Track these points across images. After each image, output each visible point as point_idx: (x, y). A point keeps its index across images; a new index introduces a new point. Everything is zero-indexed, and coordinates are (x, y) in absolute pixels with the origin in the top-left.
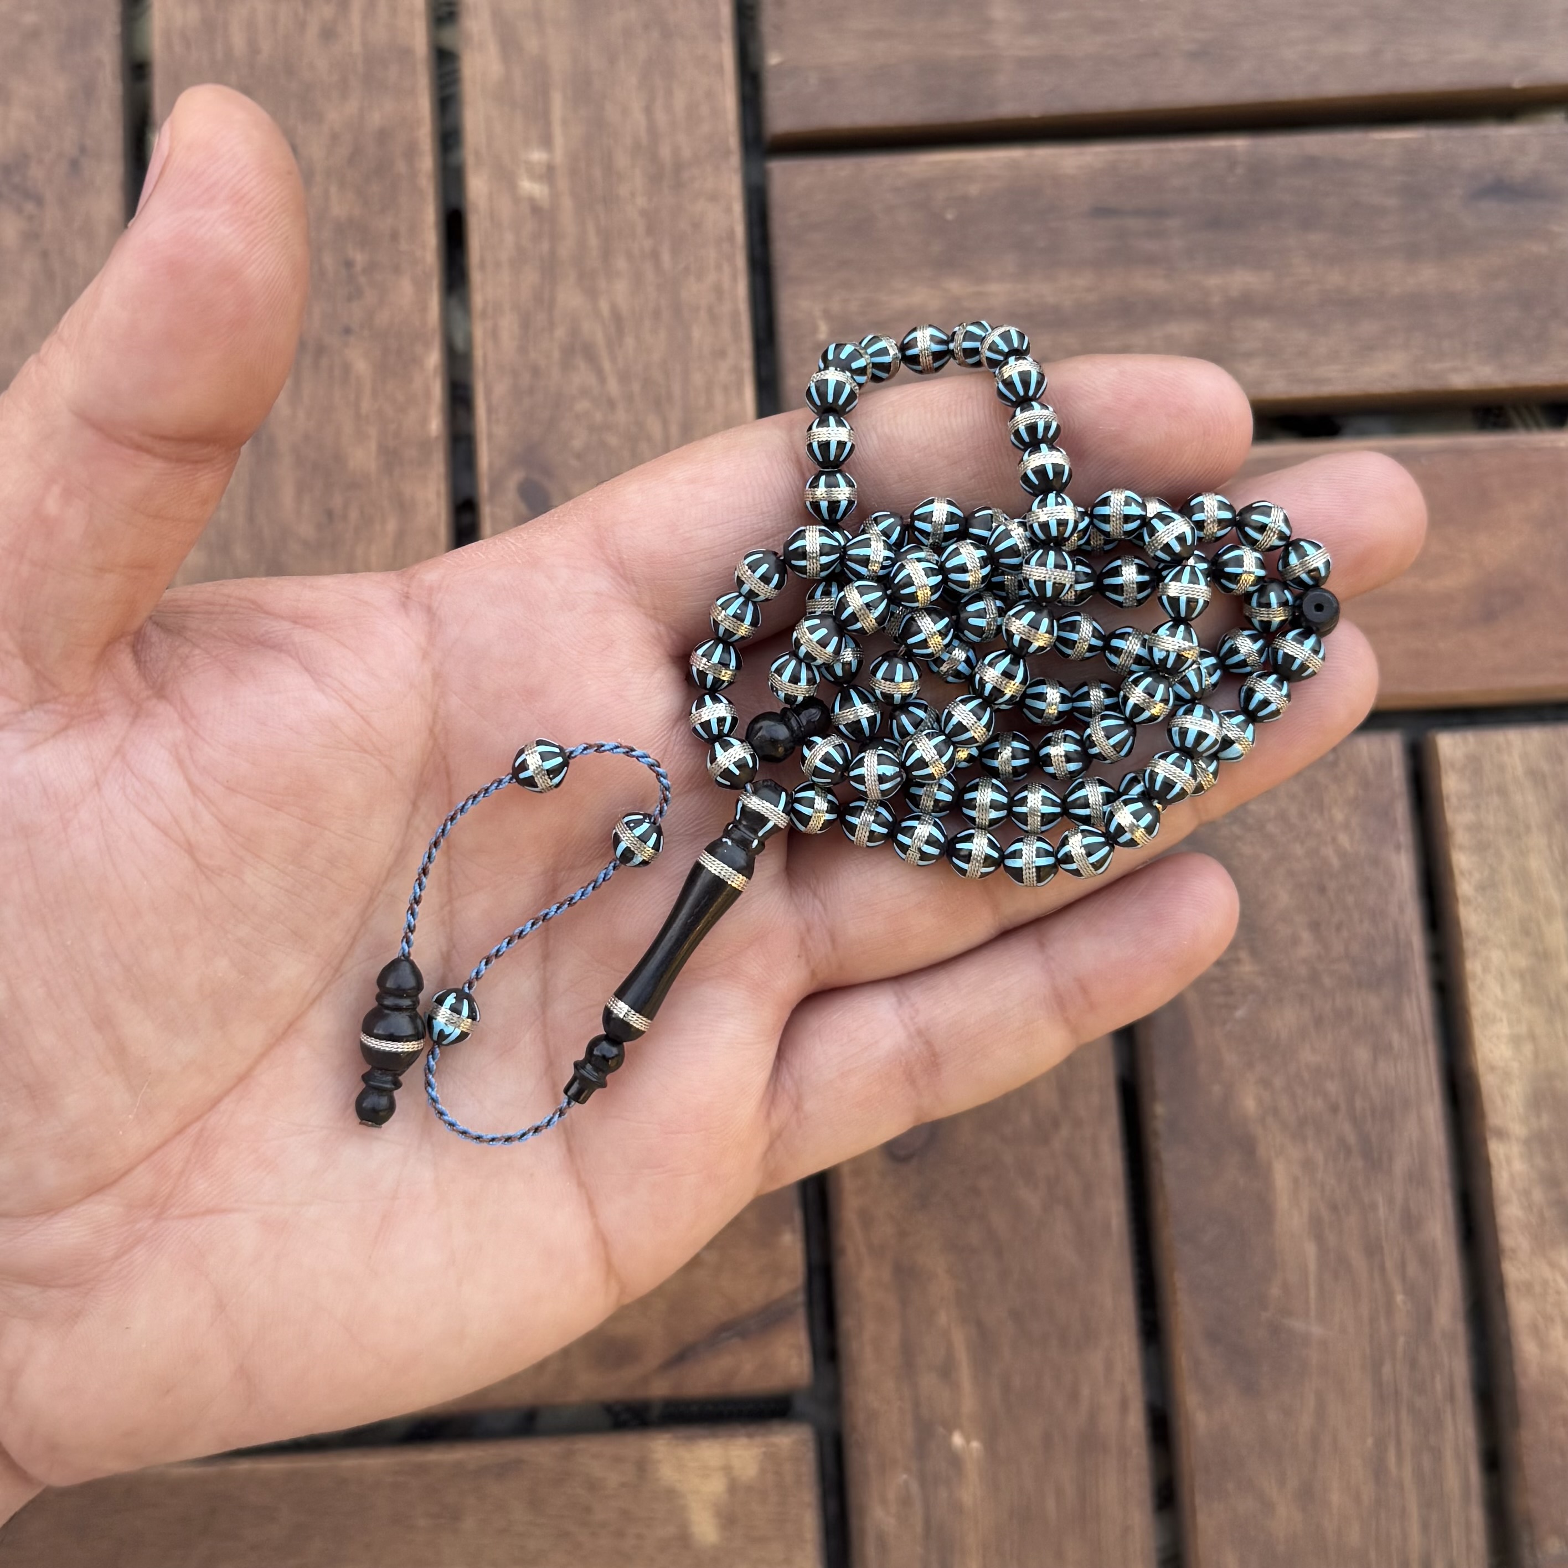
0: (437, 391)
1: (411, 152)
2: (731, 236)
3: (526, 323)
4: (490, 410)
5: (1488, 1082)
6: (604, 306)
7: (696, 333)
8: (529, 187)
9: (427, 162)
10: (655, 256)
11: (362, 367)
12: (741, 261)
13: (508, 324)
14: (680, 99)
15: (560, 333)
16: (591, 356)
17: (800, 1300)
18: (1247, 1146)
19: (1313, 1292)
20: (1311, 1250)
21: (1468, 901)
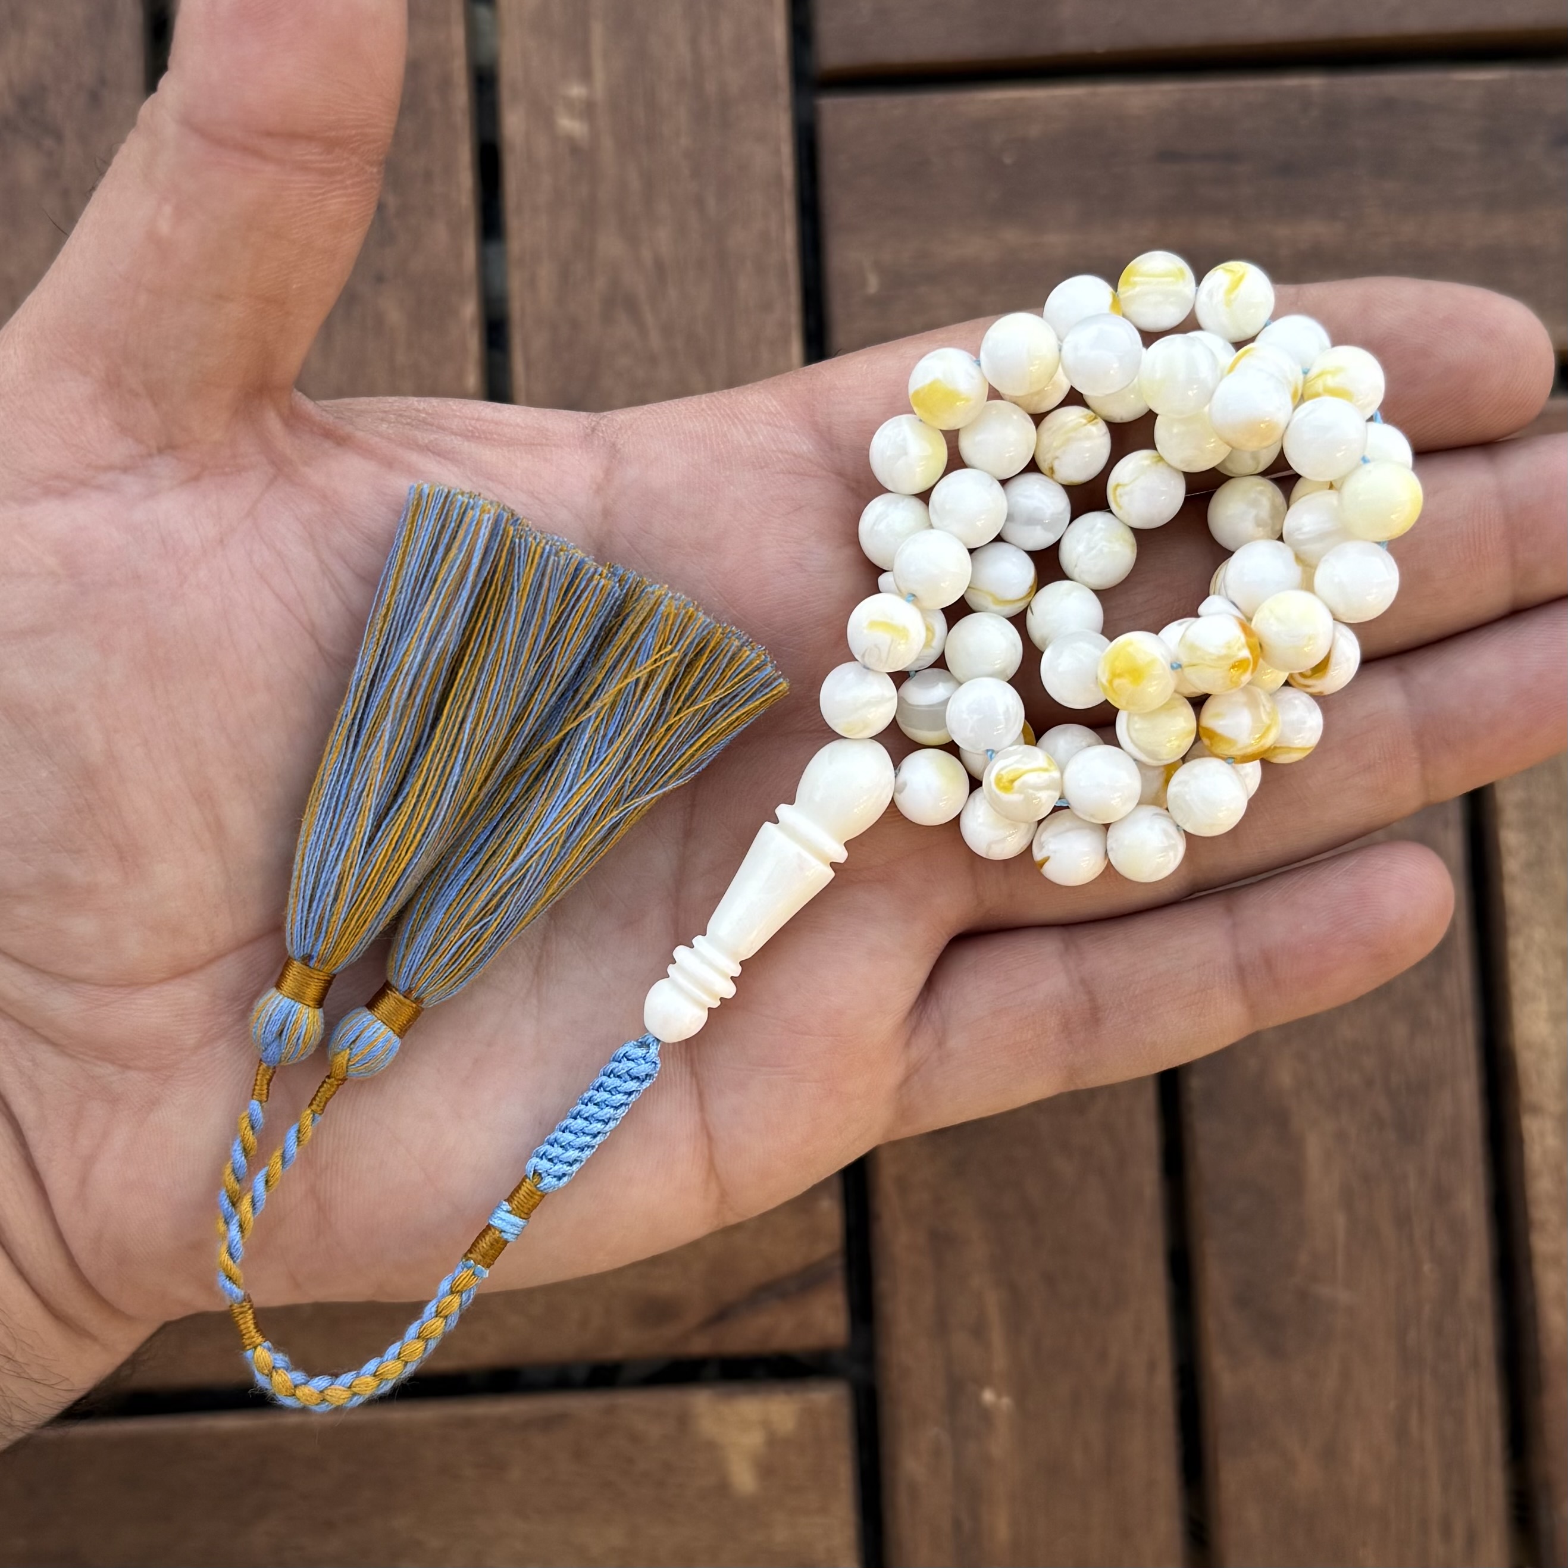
0: (473, 343)
1: (445, 84)
2: (779, 180)
3: (564, 274)
4: (528, 365)
5: (1526, 1059)
6: (646, 255)
7: (744, 284)
8: (570, 125)
9: (461, 97)
10: (699, 202)
11: (395, 316)
12: (789, 207)
13: (546, 273)
14: (727, 30)
15: (601, 283)
16: (631, 306)
17: (838, 1263)
18: (1281, 1119)
19: (1340, 1260)
20: (1340, 1219)
21: (1513, 879)
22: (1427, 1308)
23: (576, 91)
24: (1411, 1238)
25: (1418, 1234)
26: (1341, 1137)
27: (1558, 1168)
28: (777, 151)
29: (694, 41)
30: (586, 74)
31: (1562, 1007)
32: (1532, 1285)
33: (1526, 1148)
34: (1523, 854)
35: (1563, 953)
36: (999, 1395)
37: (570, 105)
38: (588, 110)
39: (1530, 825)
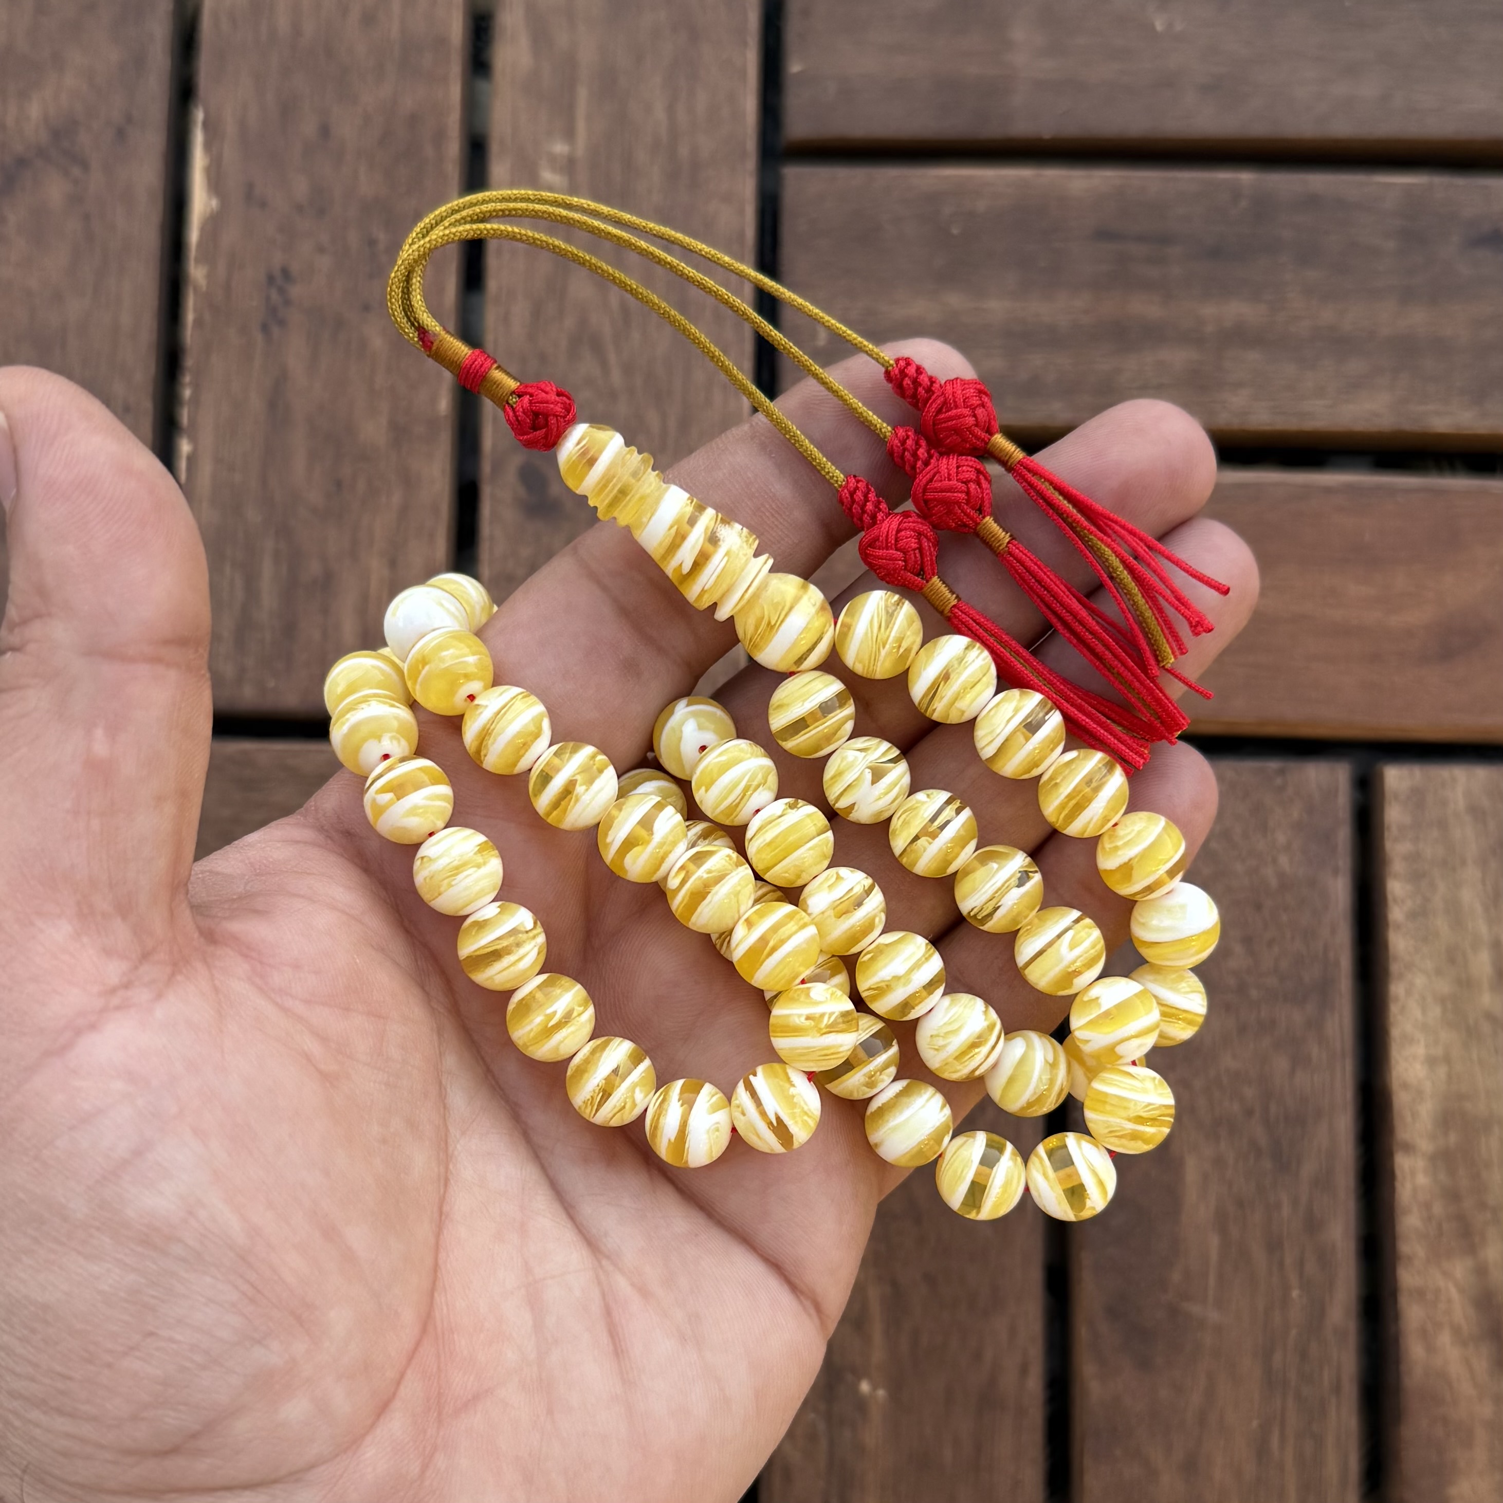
1: (440, 136)
2: (741, 237)
3: (537, 312)
6: (613, 299)
9: (454, 148)
11: (378, 343)
13: (520, 311)
14: (702, 101)
15: (569, 322)
16: (598, 347)
19: (1212, 1280)
20: (1214, 1241)
21: (1398, 927)
22: (1294, 1332)
23: (560, 148)
24: (1281, 1264)
25: (1288, 1261)
26: (1219, 1162)
27: (1427, 1206)
28: (742, 212)
29: (670, 110)
30: (569, 134)
31: (1439, 1051)
32: (1396, 1317)
33: (1398, 1185)
34: (1409, 904)
35: (1442, 1000)
36: (875, 1387)
37: (553, 160)
38: (568, 166)
39: (1416, 877)
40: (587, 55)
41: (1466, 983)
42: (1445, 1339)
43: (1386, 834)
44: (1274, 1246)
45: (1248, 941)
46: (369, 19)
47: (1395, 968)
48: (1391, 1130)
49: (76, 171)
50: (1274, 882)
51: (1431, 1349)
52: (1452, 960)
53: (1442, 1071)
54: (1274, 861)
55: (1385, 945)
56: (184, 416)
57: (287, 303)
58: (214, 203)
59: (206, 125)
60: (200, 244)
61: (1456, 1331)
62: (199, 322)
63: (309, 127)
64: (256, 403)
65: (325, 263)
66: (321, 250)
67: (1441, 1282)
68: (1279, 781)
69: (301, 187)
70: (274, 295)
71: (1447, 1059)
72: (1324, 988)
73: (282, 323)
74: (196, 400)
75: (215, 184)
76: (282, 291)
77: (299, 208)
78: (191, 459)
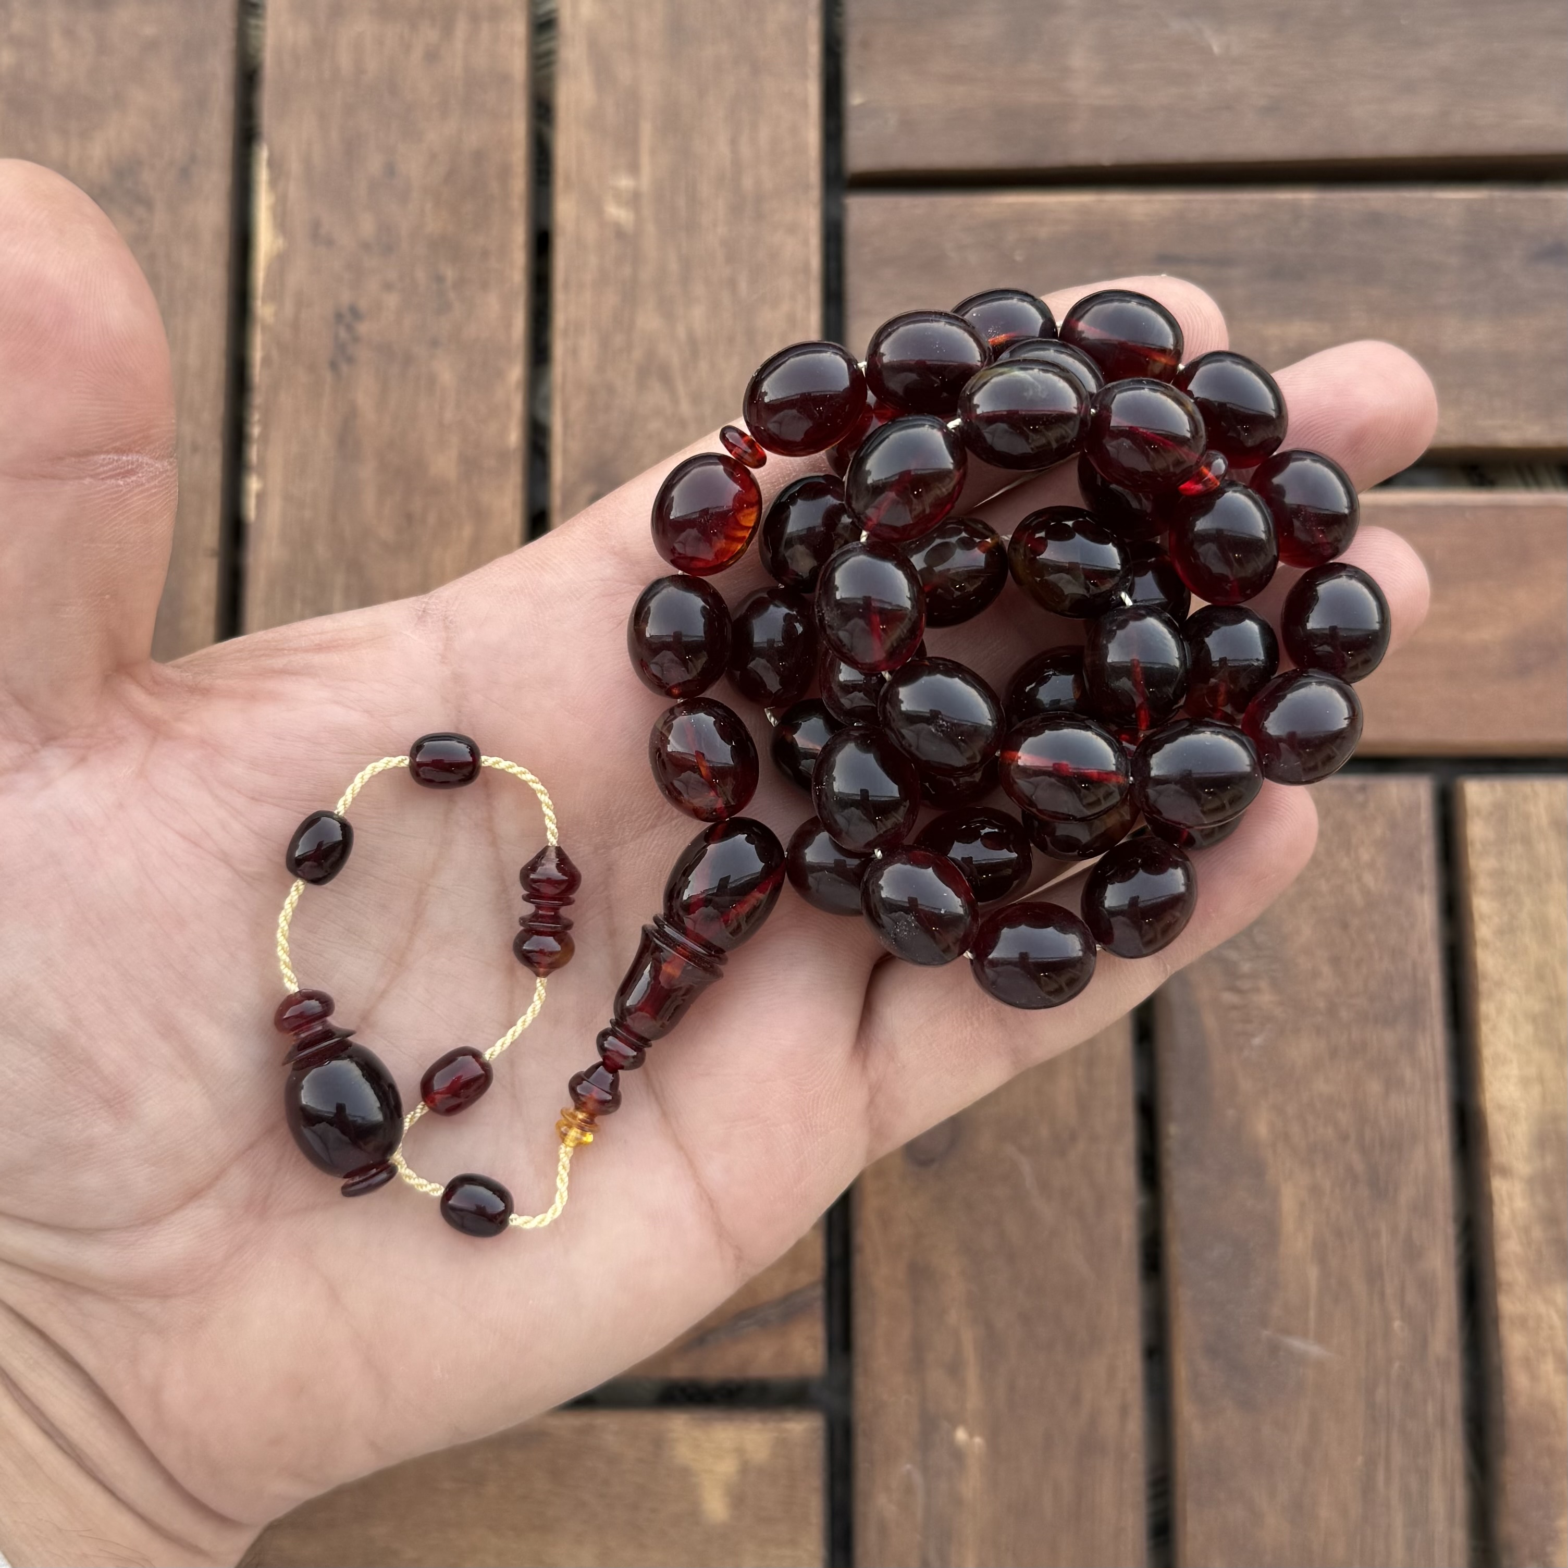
0: (517, 404)
1: (505, 172)
2: (806, 269)
3: (605, 342)
4: (566, 425)
5: (1495, 1121)
6: (681, 330)
8: (617, 213)
9: (519, 184)
10: (732, 284)
11: (447, 378)
12: (815, 292)
13: (588, 345)
14: (765, 134)
15: (638, 354)
16: (666, 378)
17: (819, 1292)
18: (1257, 1169)
19: (1312, 1314)
20: (1313, 1273)
21: (1486, 945)
22: (1397, 1365)
23: (625, 182)
24: (1382, 1295)
25: (1389, 1290)
26: (1315, 1190)
27: (1527, 1230)
28: (806, 243)
29: (734, 142)
30: (634, 168)
31: (1532, 1071)
32: (1499, 1345)
33: (1496, 1209)
34: (1496, 920)
35: (1533, 1019)
36: (971, 1435)
37: (618, 196)
38: (634, 200)
39: (1503, 894)
40: (650, 92)
41: (1555, 1001)
42: (1548, 1367)
43: (1470, 850)
44: (1374, 1275)
45: (1335, 961)
46: (432, 56)
47: (1484, 986)
48: (1487, 1153)
49: (140, 211)
50: (1359, 900)
51: (1534, 1377)
52: (1540, 976)
53: (1536, 1091)
54: (1359, 878)
55: (1474, 964)
56: (253, 453)
57: (356, 339)
58: (280, 243)
59: (271, 164)
60: (265, 285)
61: (1560, 1358)
62: (266, 361)
63: (374, 164)
64: (325, 439)
65: (392, 301)
66: (388, 287)
67: (1542, 1308)
68: (1360, 798)
69: (367, 226)
70: (343, 334)
71: (1541, 1079)
72: (1414, 1009)
73: (350, 360)
74: (265, 438)
75: (281, 223)
76: (350, 328)
77: (366, 247)
78: (261, 496)
